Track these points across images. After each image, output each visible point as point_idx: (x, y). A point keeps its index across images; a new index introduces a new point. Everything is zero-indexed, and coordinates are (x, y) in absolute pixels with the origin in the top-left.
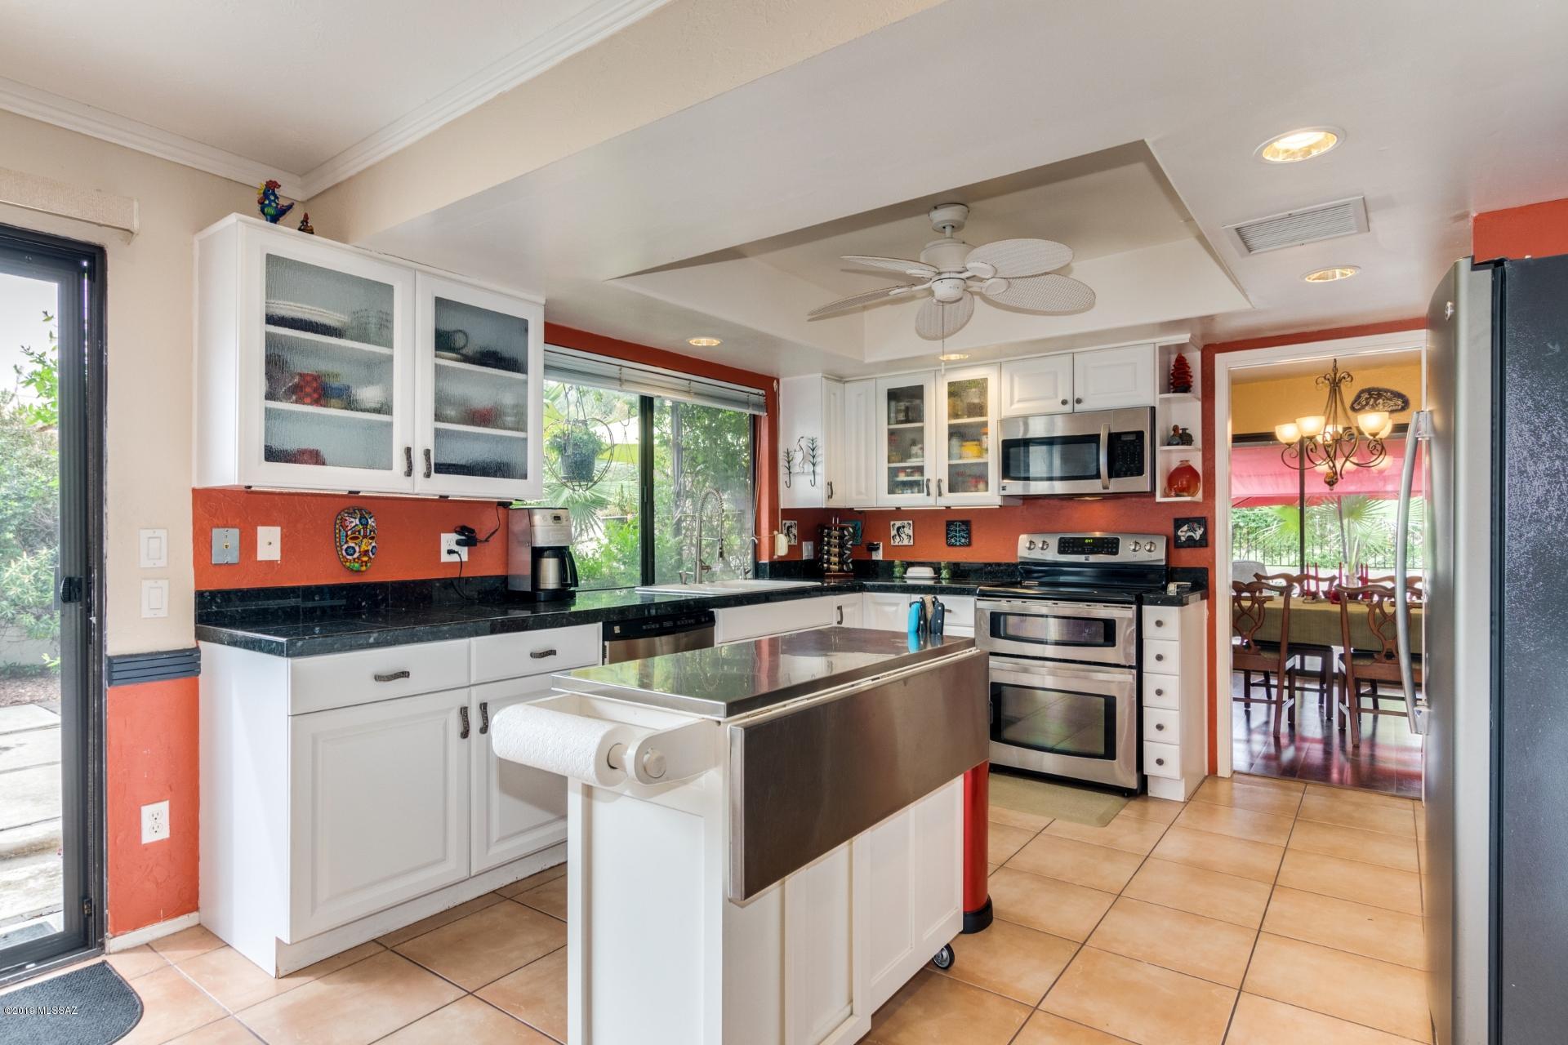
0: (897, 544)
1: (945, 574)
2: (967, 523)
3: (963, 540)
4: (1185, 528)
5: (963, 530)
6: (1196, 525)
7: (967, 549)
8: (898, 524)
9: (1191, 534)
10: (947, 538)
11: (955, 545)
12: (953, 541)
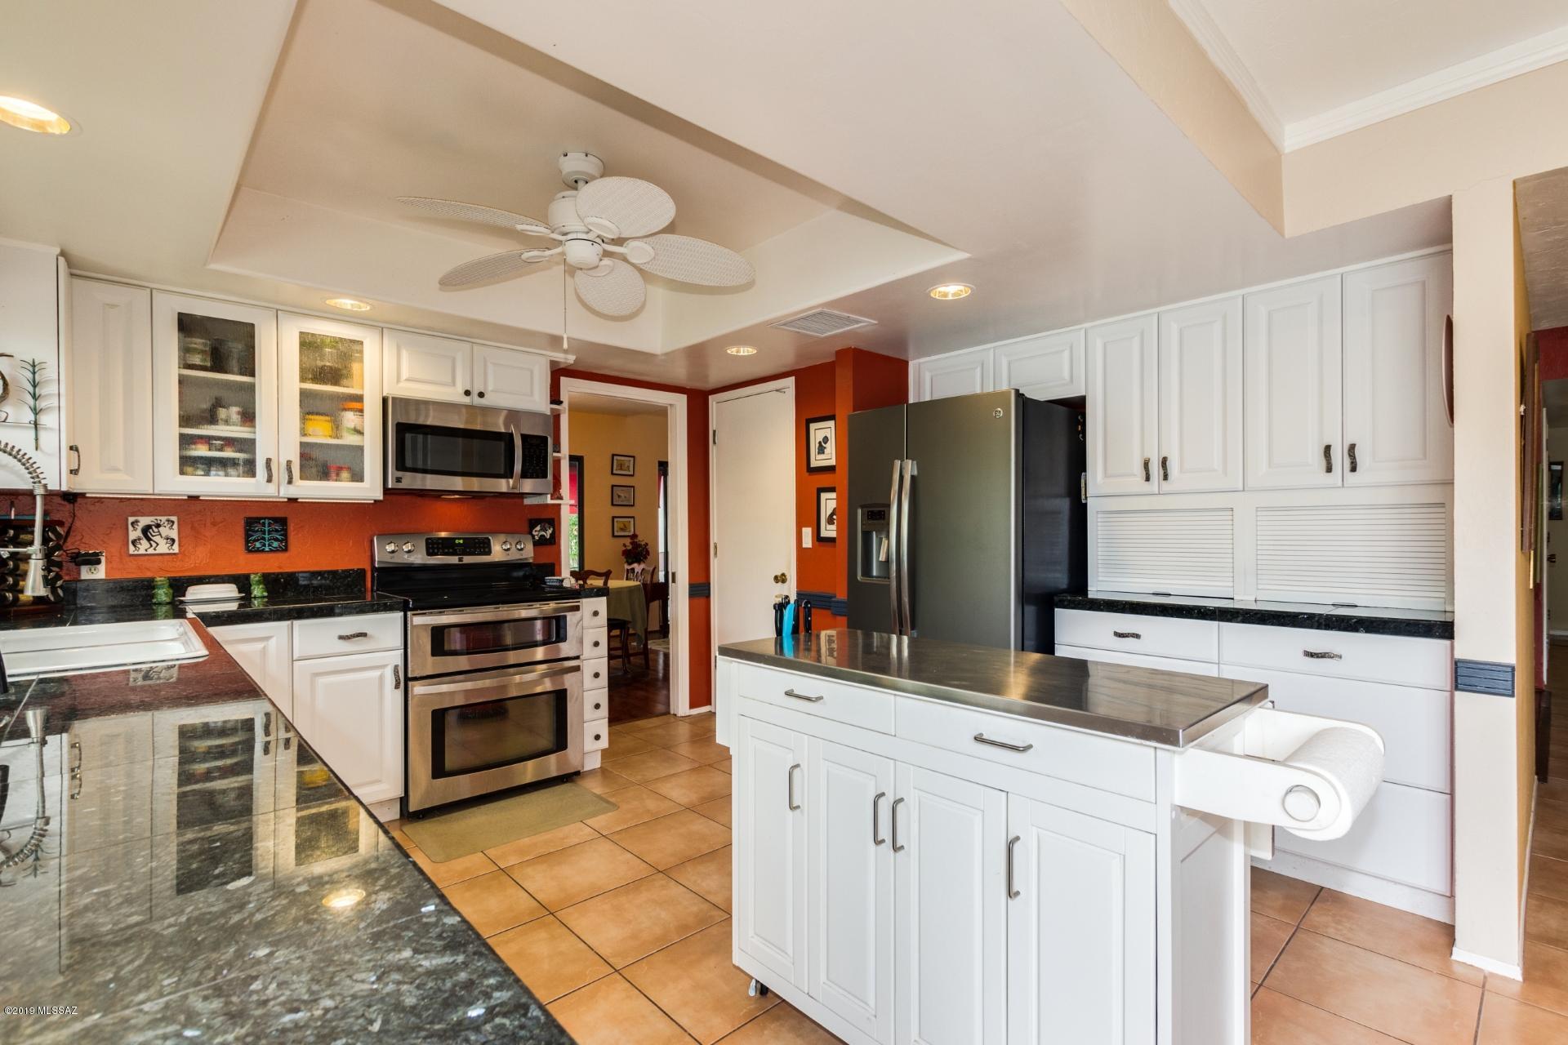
0: (142, 551)
1: (257, 591)
2: (283, 521)
3: (276, 544)
4: (538, 528)
5: (277, 531)
6: (547, 525)
7: (281, 556)
8: (144, 521)
9: (543, 533)
10: (247, 542)
11: (263, 551)
12: (258, 545)
